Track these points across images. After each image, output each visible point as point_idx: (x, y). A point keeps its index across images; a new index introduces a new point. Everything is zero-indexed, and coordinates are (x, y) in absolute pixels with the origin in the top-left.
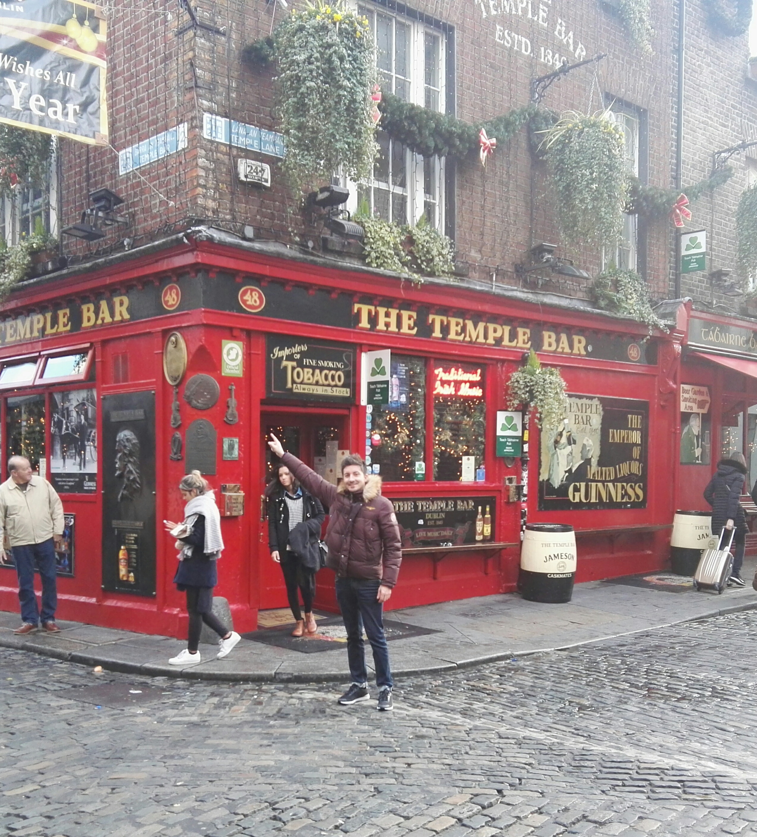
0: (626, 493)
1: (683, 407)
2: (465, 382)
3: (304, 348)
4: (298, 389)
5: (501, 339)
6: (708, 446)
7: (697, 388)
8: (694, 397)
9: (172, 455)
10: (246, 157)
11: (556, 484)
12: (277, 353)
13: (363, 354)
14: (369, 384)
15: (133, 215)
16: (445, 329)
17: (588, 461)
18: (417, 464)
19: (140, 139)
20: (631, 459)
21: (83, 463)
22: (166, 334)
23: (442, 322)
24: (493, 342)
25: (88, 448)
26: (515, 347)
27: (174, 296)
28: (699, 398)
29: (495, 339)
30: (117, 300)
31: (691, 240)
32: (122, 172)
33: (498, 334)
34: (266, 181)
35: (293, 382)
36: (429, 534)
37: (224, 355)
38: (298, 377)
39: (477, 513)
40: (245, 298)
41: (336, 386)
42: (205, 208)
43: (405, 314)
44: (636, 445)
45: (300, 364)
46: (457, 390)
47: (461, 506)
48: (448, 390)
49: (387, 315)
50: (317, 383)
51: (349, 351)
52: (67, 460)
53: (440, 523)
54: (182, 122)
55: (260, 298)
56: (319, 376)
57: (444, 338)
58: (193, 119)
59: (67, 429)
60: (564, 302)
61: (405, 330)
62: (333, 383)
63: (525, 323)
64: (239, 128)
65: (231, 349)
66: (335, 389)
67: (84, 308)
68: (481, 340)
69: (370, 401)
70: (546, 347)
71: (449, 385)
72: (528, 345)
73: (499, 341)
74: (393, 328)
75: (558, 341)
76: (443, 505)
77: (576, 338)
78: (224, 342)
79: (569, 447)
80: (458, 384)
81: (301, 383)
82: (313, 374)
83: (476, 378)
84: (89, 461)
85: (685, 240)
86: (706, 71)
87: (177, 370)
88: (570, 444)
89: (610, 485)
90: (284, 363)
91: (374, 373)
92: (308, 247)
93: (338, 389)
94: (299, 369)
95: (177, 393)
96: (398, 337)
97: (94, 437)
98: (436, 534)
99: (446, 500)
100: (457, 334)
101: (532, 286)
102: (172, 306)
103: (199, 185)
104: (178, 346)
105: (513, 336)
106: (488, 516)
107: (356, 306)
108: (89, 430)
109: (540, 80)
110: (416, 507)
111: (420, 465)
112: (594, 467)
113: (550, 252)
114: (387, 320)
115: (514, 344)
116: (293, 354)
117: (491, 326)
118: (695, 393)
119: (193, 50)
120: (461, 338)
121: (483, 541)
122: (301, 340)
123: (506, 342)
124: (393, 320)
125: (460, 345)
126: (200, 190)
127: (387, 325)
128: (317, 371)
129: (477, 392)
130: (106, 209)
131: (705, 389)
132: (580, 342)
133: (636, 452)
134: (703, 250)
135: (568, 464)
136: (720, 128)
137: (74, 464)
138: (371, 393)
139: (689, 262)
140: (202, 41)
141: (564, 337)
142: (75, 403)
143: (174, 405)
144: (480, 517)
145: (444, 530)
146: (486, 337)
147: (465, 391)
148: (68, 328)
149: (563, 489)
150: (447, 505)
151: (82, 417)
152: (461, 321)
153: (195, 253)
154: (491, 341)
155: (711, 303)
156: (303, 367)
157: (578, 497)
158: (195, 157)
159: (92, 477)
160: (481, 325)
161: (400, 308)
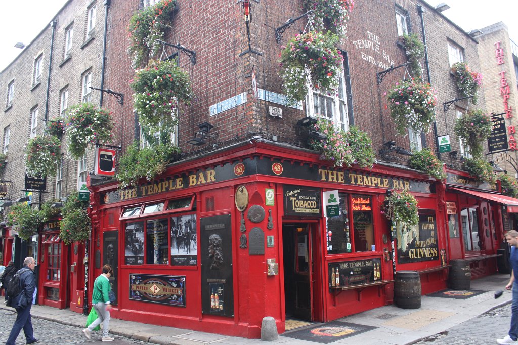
0: (431, 253)
1: (449, 211)
2: (364, 204)
3: (299, 191)
4: (298, 211)
6: (458, 229)
7: (451, 203)
8: (451, 207)
9: (241, 246)
10: (272, 106)
11: (404, 250)
12: (289, 194)
13: (323, 193)
14: (327, 207)
15: (217, 134)
16: (356, 180)
17: (415, 239)
18: (348, 244)
19: (221, 100)
20: (431, 237)
21: (189, 250)
22: (236, 187)
23: (354, 177)
24: (375, 185)
25: (191, 243)
26: (383, 187)
27: (241, 169)
28: (452, 207)
29: (375, 184)
30: (209, 172)
31: (443, 139)
32: (211, 114)
33: (376, 182)
34: (281, 116)
35: (295, 207)
36: (355, 279)
37: (267, 196)
38: (297, 205)
39: (373, 267)
40: (275, 168)
41: (313, 208)
42: (256, 128)
43: (340, 173)
44: (432, 230)
46: (361, 208)
47: (368, 264)
48: (357, 209)
49: (333, 174)
50: (305, 208)
51: (317, 191)
52: (180, 249)
53: (359, 273)
54: (243, 91)
55: (281, 168)
56: (306, 204)
57: (356, 184)
58: (249, 90)
59: (180, 234)
60: (399, 166)
61: (340, 181)
62: (312, 207)
63: (387, 176)
64: (269, 93)
65: (269, 192)
66: (313, 210)
67: (191, 177)
68: (370, 184)
69: (328, 215)
70: (395, 187)
71: (357, 206)
72: (388, 186)
73: (377, 184)
74: (335, 180)
75: (399, 184)
76: (360, 264)
77: (405, 182)
78: (266, 189)
79: (407, 233)
80: (361, 205)
81: (299, 208)
82: (303, 203)
83: (368, 202)
84: (192, 250)
85: (440, 139)
86: (436, 71)
87: (244, 203)
88: (408, 231)
89: (424, 249)
90: (291, 198)
91: (330, 201)
92: (299, 144)
93: (314, 210)
94: (297, 201)
95: (243, 215)
96: (337, 184)
97: (195, 237)
98: (358, 278)
99: (361, 261)
100: (361, 182)
101: (387, 160)
102: (240, 173)
103: (253, 118)
104: (244, 192)
105: (382, 182)
106: (378, 268)
107: (320, 171)
108: (192, 235)
109: (380, 74)
110: (349, 265)
111: (349, 245)
112: (418, 242)
113: (393, 144)
114: (333, 176)
115: (382, 186)
116: (294, 194)
117: (373, 178)
118: (451, 205)
119: (249, 61)
120: (362, 184)
121: (377, 280)
122: (297, 187)
123: (379, 185)
124: (335, 176)
125: (362, 187)
126: (254, 120)
127: (333, 178)
128: (305, 202)
129: (368, 209)
130: (206, 131)
131: (454, 204)
132: (407, 184)
133: (433, 233)
134: (449, 143)
135: (408, 240)
136: (444, 93)
137: (184, 251)
138: (329, 211)
139: (443, 148)
140: (253, 58)
141: (401, 182)
142: (184, 222)
143: (242, 220)
144: (375, 268)
145: (361, 276)
146: (372, 183)
147: (364, 208)
148: (182, 186)
149: (407, 252)
150: (362, 264)
151: (188, 228)
152: (361, 176)
153: (255, 148)
154: (374, 185)
155: (451, 166)
156: (299, 200)
157: (412, 256)
158: (251, 106)
159: (194, 257)
160: (369, 178)
161: (338, 171)
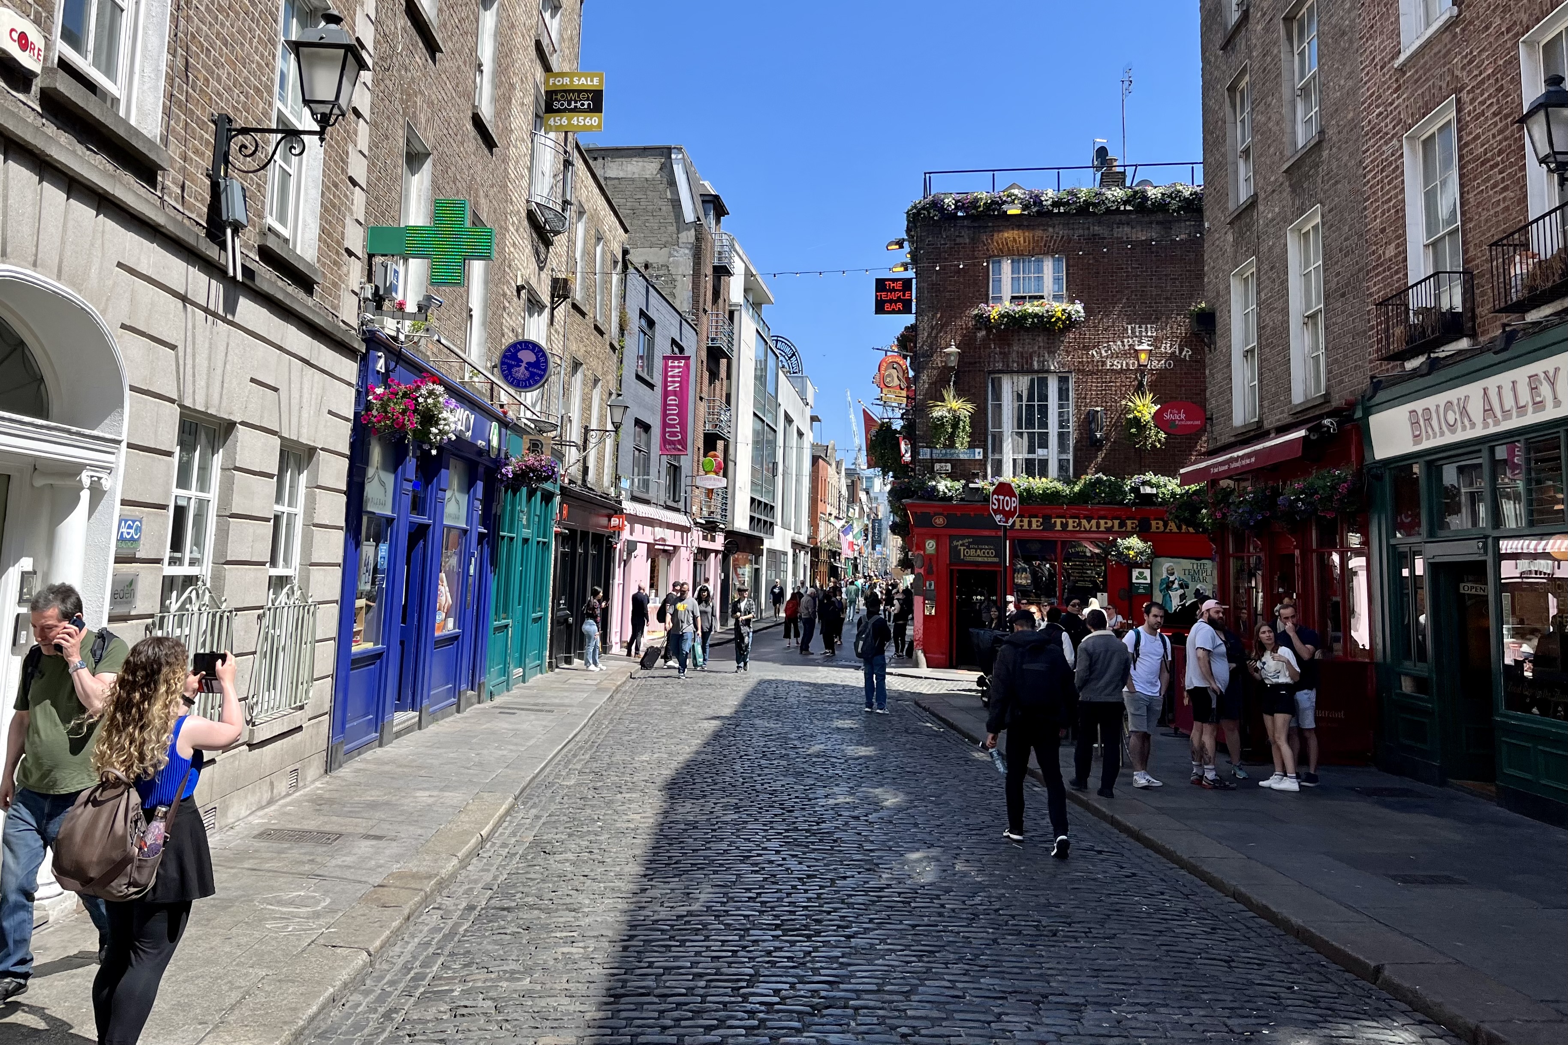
3: (970, 541)
4: (968, 559)
5: (1113, 526)
10: (938, 462)
12: (955, 543)
16: (1064, 526)
23: (1062, 522)
24: (1104, 530)
26: (1124, 532)
33: (1110, 524)
34: (949, 471)
35: (965, 556)
37: (927, 547)
38: (968, 554)
40: (936, 521)
41: (989, 557)
43: (1034, 520)
45: (968, 547)
49: (1021, 522)
50: (978, 556)
55: (944, 521)
56: (980, 553)
57: (1064, 530)
61: (1034, 526)
65: (930, 543)
66: (990, 559)
70: (1154, 529)
73: (1110, 528)
74: (1026, 527)
75: (1165, 525)
78: (926, 541)
81: (970, 556)
82: (976, 552)
88: (1182, 588)
90: (959, 548)
93: (992, 558)
94: (968, 550)
96: (1030, 530)
100: (1073, 527)
105: (1123, 525)
115: (1123, 530)
116: (964, 544)
117: (1102, 522)
120: (1077, 529)
122: (968, 537)
123: (1116, 529)
125: (1075, 533)
127: (1021, 526)
128: (978, 551)
141: (1172, 523)
146: (1098, 527)
152: (1077, 520)
154: (1102, 529)
156: (970, 549)
160: (1094, 522)
161: (1030, 517)
